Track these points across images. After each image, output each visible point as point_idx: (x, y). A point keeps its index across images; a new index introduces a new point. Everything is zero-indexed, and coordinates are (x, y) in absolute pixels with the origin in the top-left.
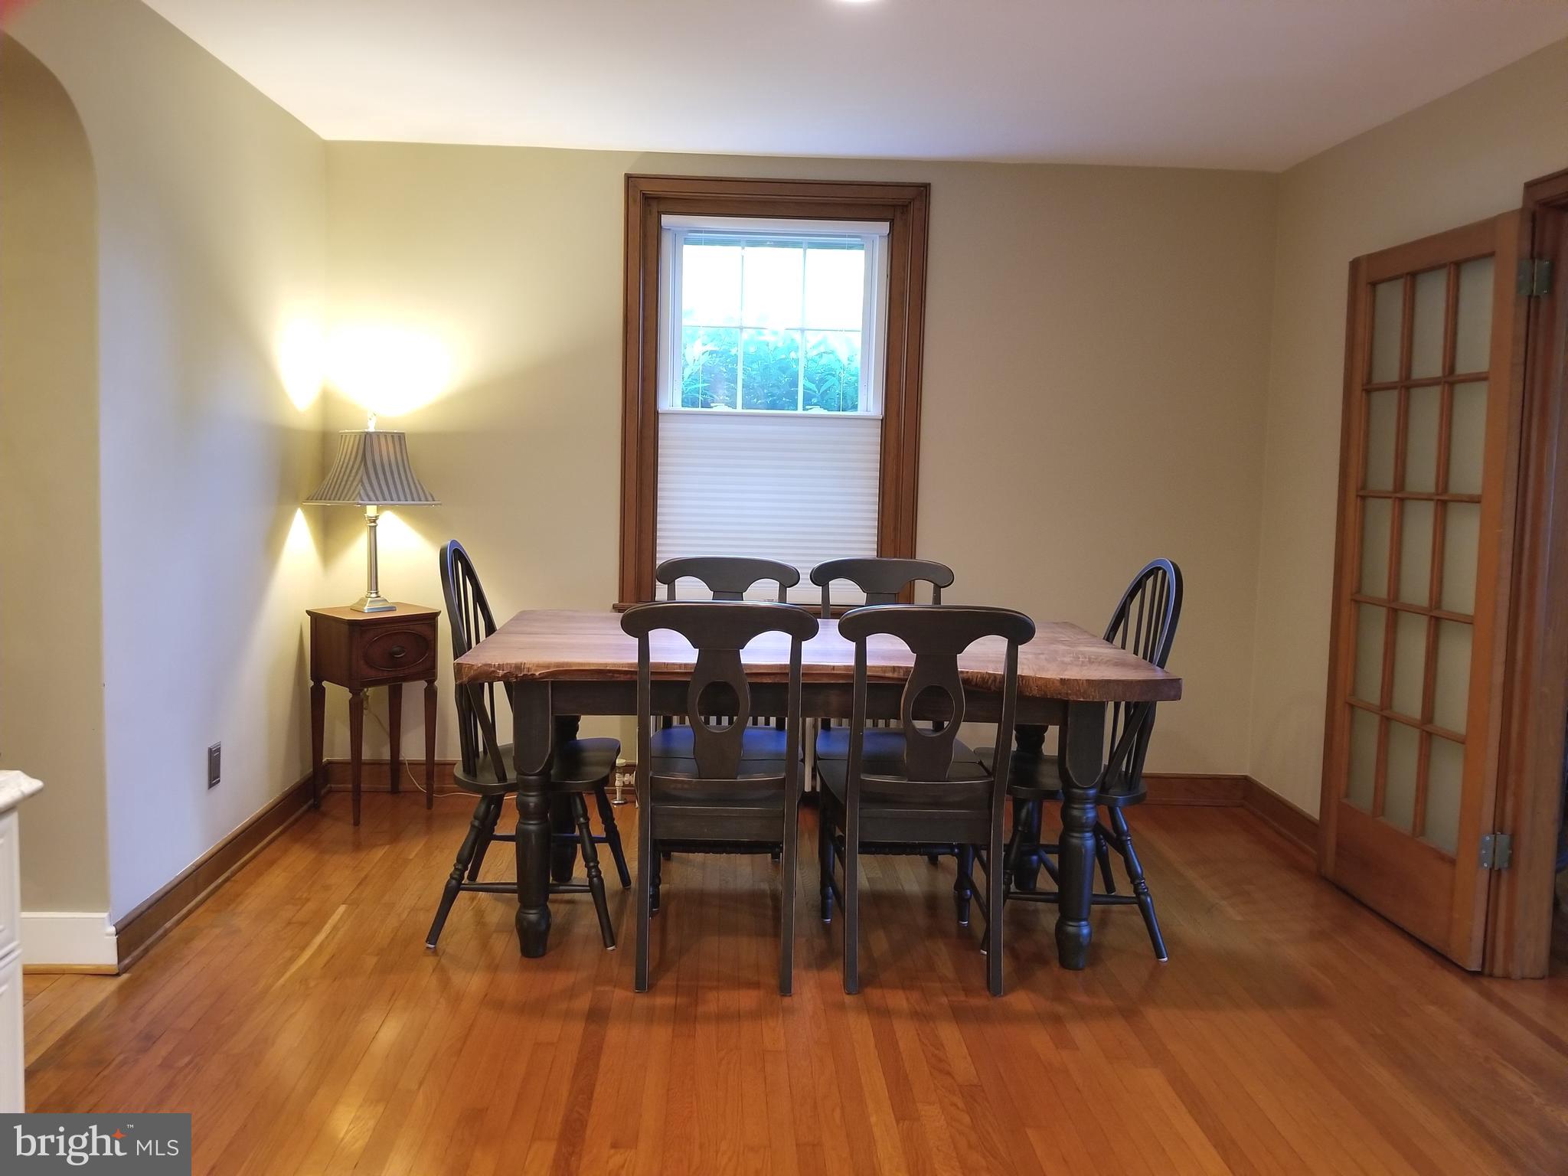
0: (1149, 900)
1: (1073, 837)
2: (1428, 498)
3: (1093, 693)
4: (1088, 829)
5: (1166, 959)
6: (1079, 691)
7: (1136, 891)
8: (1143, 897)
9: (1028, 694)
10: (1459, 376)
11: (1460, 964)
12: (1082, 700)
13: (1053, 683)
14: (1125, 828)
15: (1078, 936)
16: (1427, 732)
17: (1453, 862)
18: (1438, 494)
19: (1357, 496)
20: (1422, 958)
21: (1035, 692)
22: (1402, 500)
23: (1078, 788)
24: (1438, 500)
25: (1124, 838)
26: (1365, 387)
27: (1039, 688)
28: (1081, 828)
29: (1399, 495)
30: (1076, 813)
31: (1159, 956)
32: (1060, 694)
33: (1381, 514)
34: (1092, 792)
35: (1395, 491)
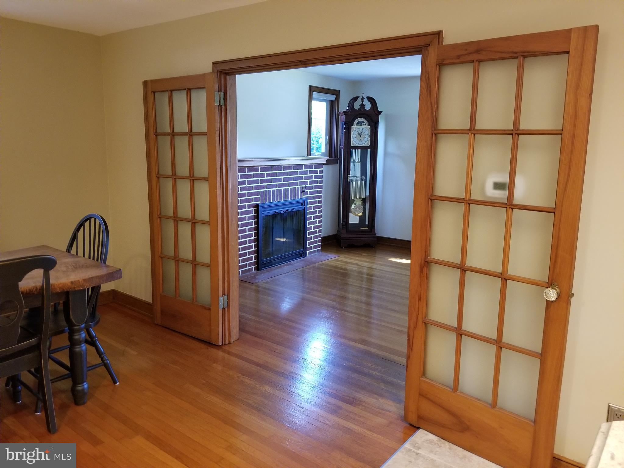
0: (108, 361)
1: (76, 348)
2: (186, 178)
3: (86, 285)
4: (83, 343)
5: (118, 383)
6: (80, 285)
7: (102, 359)
8: (105, 361)
9: (54, 292)
10: (194, 133)
11: (215, 344)
12: (81, 289)
13: (67, 284)
14: (94, 334)
15: (83, 390)
16: (194, 264)
17: (210, 309)
18: (191, 177)
19: (156, 177)
20: (202, 346)
21: (58, 290)
22: (175, 179)
23: (77, 326)
24: (191, 179)
25: (94, 339)
26: (154, 134)
27: (60, 288)
28: (79, 343)
29: (174, 177)
30: (76, 337)
31: (115, 383)
32: (71, 288)
33: (168, 184)
34: (83, 326)
35: (173, 175)
